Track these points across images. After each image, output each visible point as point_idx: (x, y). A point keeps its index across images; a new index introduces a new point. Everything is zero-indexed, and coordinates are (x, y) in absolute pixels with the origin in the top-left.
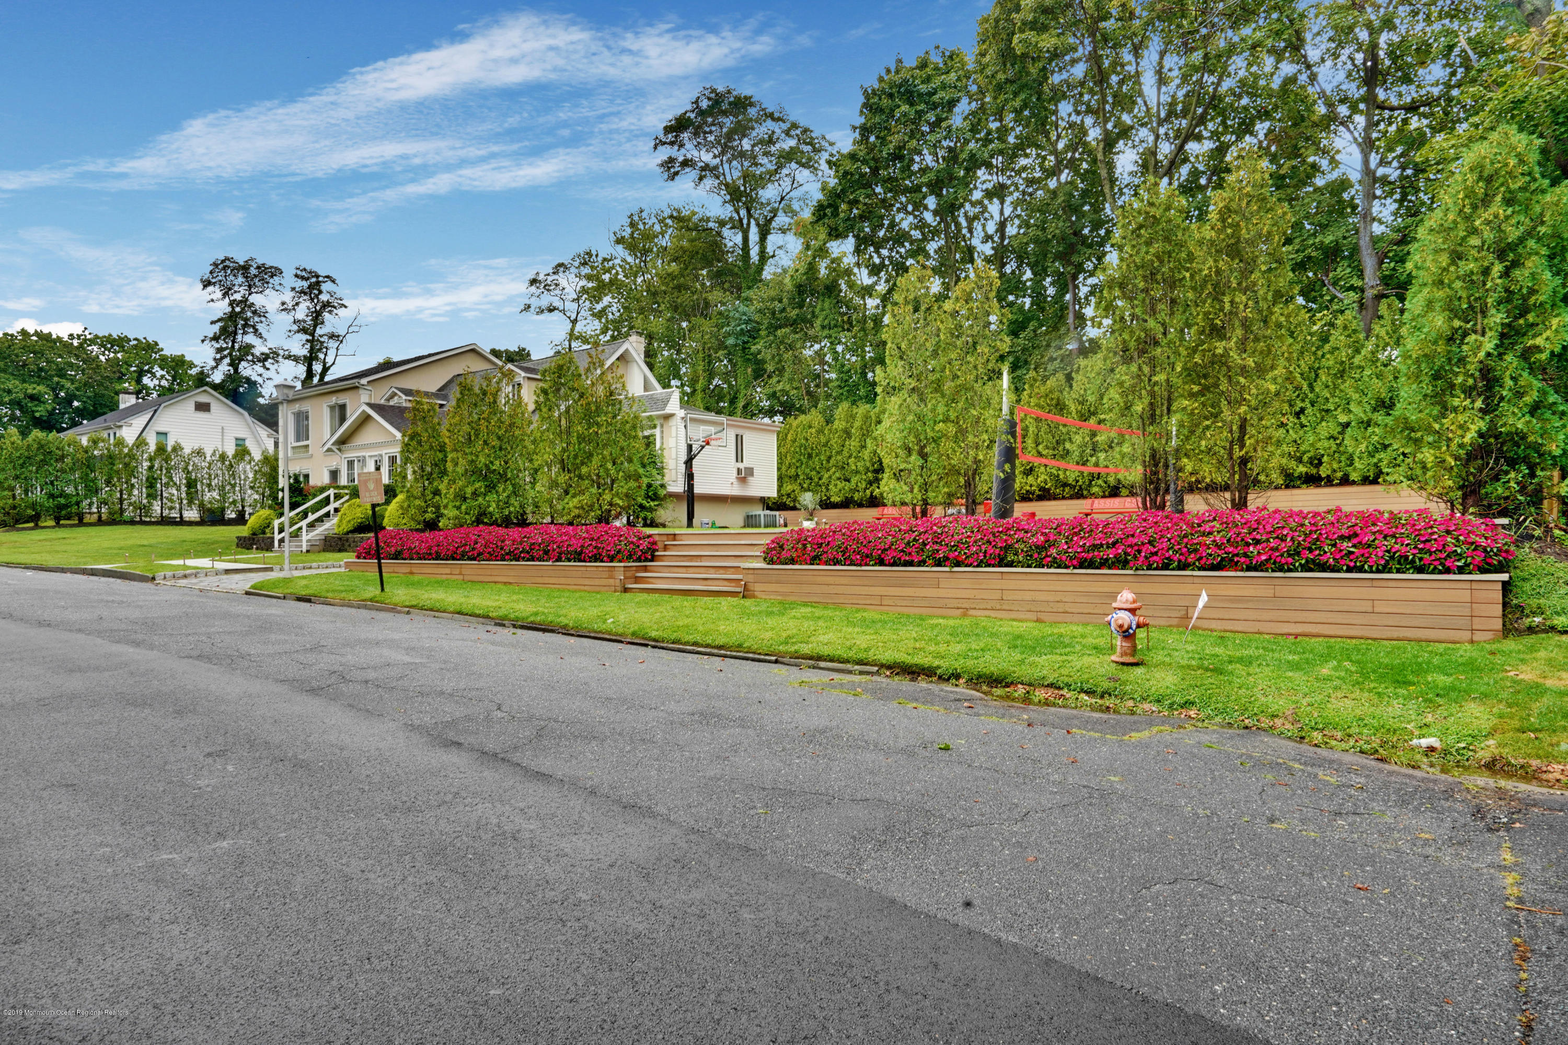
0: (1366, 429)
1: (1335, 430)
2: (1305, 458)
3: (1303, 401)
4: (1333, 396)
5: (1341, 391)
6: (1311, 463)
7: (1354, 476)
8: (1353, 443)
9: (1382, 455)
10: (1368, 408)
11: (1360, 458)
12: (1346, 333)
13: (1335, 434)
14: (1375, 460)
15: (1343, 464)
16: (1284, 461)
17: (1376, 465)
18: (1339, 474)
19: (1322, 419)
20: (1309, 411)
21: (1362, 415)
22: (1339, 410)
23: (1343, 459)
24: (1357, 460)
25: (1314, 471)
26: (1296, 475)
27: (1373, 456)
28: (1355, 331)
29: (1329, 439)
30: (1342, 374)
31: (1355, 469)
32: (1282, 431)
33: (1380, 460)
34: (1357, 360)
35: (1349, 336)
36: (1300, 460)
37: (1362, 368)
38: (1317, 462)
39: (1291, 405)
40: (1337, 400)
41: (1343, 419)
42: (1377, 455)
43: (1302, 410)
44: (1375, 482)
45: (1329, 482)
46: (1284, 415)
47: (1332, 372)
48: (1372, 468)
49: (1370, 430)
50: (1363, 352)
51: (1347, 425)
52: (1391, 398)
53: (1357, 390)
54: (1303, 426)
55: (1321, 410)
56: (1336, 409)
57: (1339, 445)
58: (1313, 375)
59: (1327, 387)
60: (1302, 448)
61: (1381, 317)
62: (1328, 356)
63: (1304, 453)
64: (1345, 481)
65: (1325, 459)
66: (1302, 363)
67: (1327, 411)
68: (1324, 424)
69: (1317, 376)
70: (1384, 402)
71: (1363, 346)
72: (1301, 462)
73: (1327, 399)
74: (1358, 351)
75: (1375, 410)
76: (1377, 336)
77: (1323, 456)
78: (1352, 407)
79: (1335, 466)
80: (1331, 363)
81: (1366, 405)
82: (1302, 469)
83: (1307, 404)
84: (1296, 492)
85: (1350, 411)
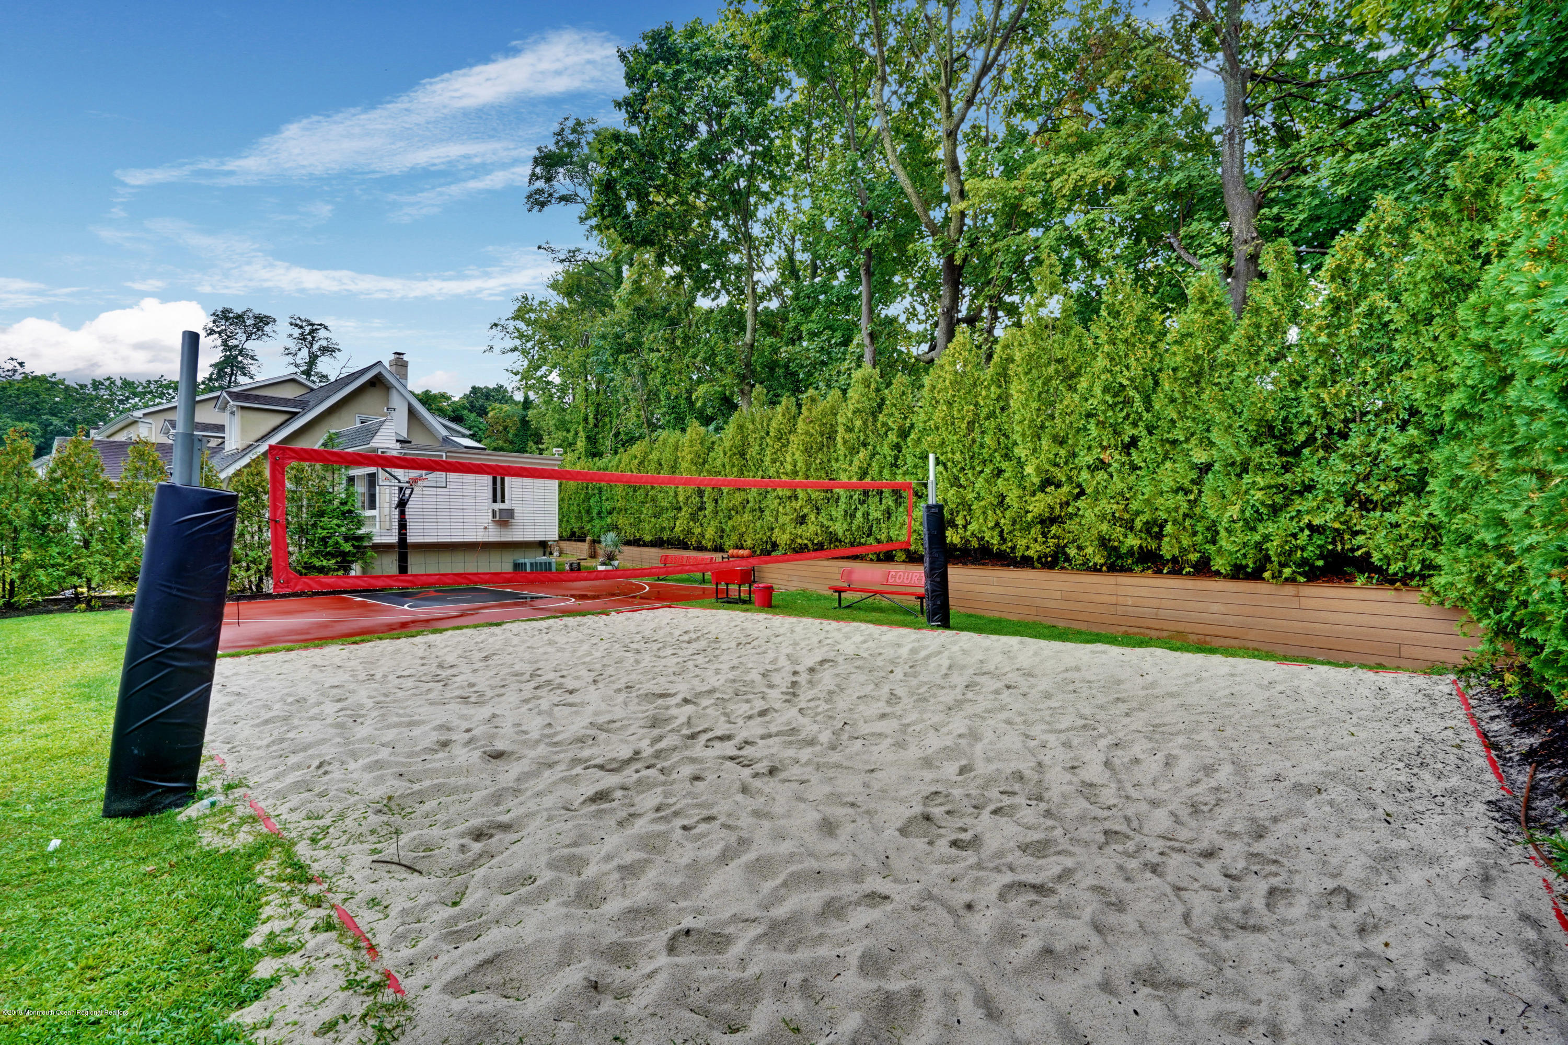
0: (1239, 476)
1: (1186, 477)
2: (1138, 524)
3: (1135, 425)
4: (1182, 417)
5: (1196, 407)
6: (1148, 532)
7: (1219, 564)
8: (1217, 502)
9: (1271, 528)
10: (1243, 438)
11: (1228, 531)
12: (1204, 308)
13: (1186, 483)
14: (1257, 538)
15: (1199, 538)
16: (1104, 527)
17: (1258, 546)
18: (1194, 557)
19: (1166, 457)
20: (1144, 442)
21: (1233, 452)
22: (1193, 441)
23: (1200, 528)
24: (1223, 533)
25: (1154, 545)
26: (1124, 550)
27: (1254, 529)
28: (1218, 304)
29: (1176, 492)
30: (1197, 378)
31: (1220, 551)
32: (1101, 475)
33: (1267, 538)
34: (1222, 353)
35: (1208, 313)
36: (1129, 526)
37: (1232, 367)
38: (1155, 529)
39: (1115, 432)
40: (1189, 423)
41: (1200, 456)
42: (1260, 527)
43: (1134, 441)
44: (1256, 575)
45: (1176, 567)
46: (1104, 448)
47: (1181, 374)
48: (1252, 553)
49: (1247, 479)
50: (1233, 338)
51: (1206, 468)
52: (1285, 420)
53: (1223, 404)
54: (1135, 468)
55: (1163, 442)
56: (1187, 440)
57: (1193, 503)
58: (1150, 381)
59: (1173, 401)
60: (1134, 506)
61: (1263, 276)
62: (1175, 348)
63: (1137, 513)
64: (1203, 568)
65: (1169, 528)
66: (1132, 361)
67: (1174, 442)
68: (1168, 464)
69: (1157, 383)
70: (1271, 428)
71: (1232, 330)
72: (1132, 529)
73: (1173, 421)
74: (1224, 339)
75: (1255, 441)
76: (1257, 311)
77: (1166, 521)
78: (1215, 436)
79: (1186, 543)
80: (1179, 359)
81: (1239, 433)
82: (1133, 541)
83: (1141, 431)
84: (1123, 579)
85: (1211, 444)
